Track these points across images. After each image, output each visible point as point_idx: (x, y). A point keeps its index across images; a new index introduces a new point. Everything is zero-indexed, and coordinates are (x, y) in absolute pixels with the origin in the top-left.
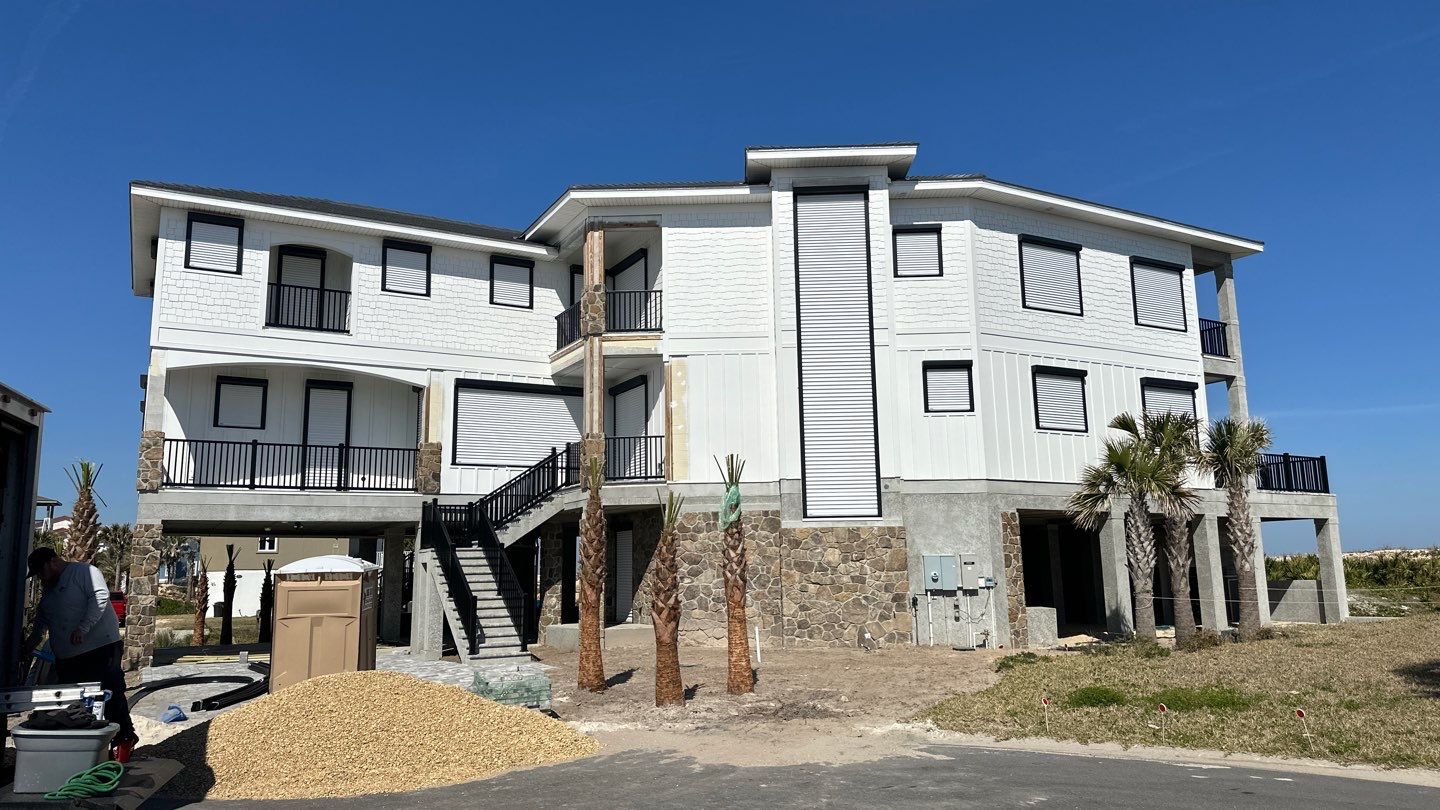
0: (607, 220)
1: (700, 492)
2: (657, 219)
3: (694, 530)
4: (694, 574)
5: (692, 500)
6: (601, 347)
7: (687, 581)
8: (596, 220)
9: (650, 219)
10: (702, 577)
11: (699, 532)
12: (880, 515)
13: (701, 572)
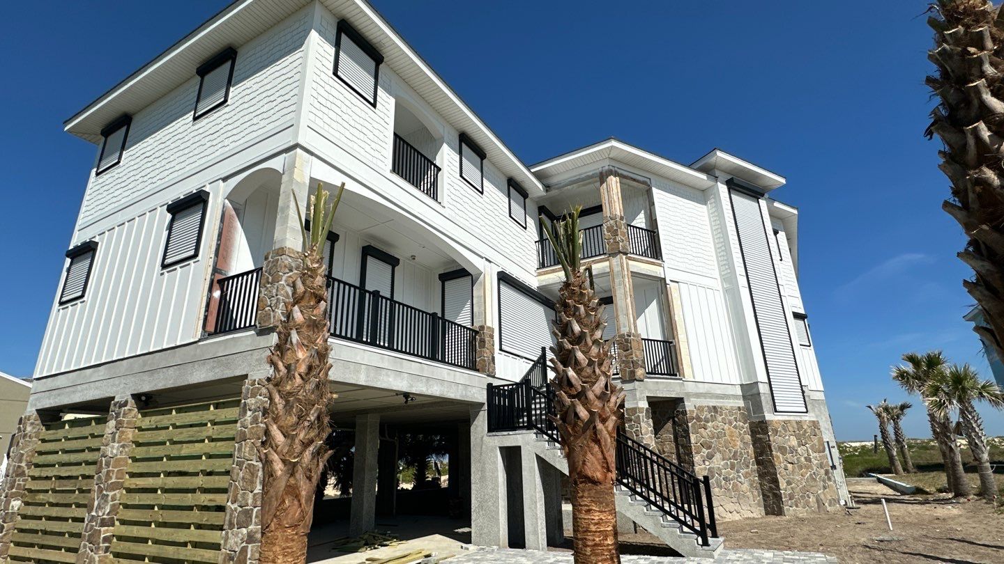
0: (620, 172)
1: (702, 389)
2: (648, 180)
3: (705, 421)
4: (710, 457)
5: (698, 395)
6: (627, 264)
7: (707, 463)
8: (613, 169)
9: (645, 179)
10: (714, 459)
11: (708, 422)
12: (807, 412)
13: (713, 456)
